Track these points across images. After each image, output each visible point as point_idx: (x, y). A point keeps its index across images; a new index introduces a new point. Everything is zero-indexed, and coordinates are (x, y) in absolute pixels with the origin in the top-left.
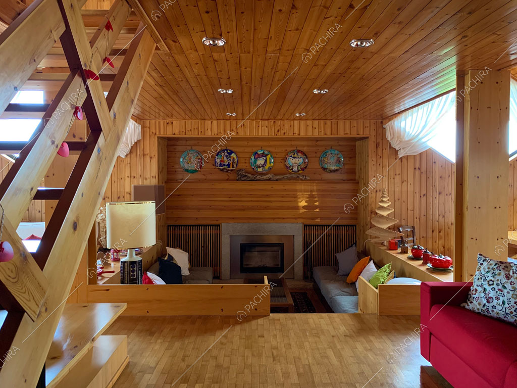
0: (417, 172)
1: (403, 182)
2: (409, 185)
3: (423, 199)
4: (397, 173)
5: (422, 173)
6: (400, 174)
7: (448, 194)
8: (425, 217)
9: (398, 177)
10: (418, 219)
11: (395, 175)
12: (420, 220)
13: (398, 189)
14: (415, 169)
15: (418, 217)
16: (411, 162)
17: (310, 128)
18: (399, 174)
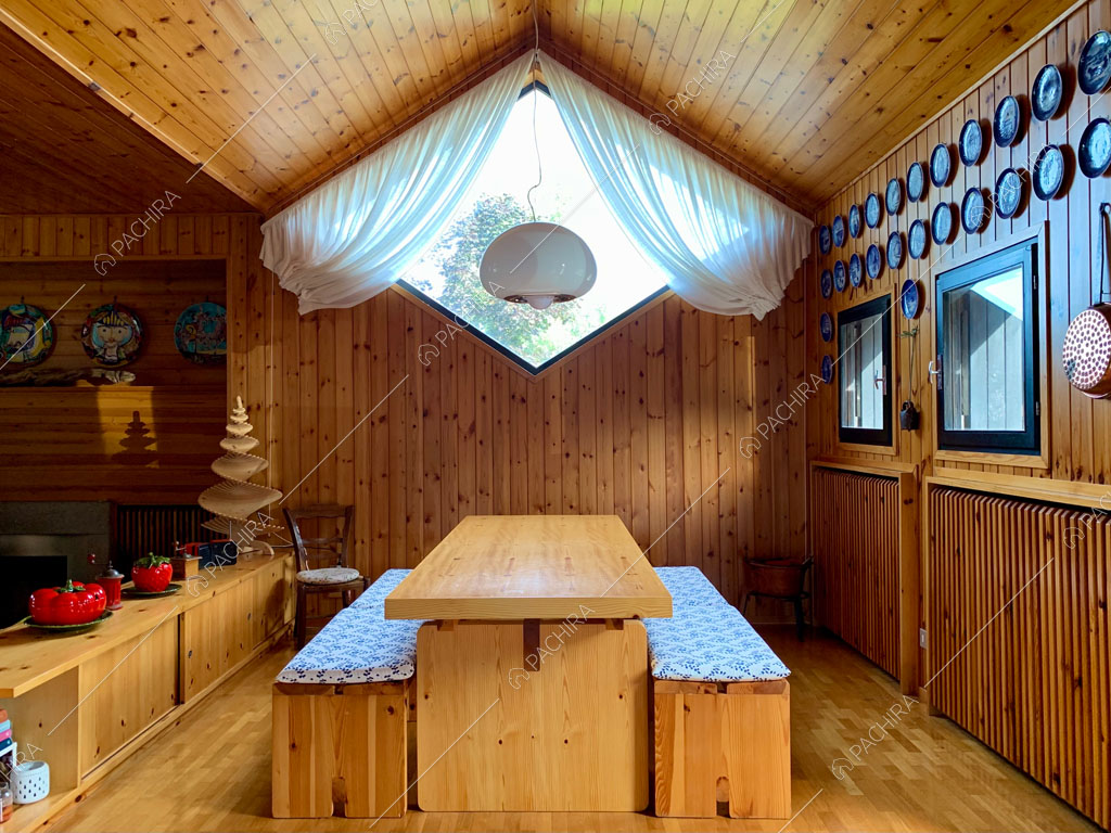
0: (362, 355)
1: (323, 384)
2: (339, 390)
3: (381, 429)
4: (307, 359)
5: (375, 358)
6: (314, 362)
7: (450, 417)
8: (386, 479)
9: (308, 371)
10: (365, 487)
11: (302, 364)
12: (371, 489)
13: (308, 403)
14: (356, 347)
15: (365, 478)
16: (344, 327)
17: (67, 236)
18: (312, 362)
